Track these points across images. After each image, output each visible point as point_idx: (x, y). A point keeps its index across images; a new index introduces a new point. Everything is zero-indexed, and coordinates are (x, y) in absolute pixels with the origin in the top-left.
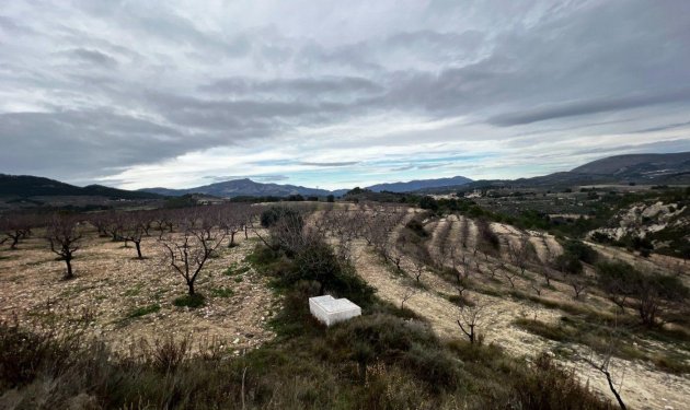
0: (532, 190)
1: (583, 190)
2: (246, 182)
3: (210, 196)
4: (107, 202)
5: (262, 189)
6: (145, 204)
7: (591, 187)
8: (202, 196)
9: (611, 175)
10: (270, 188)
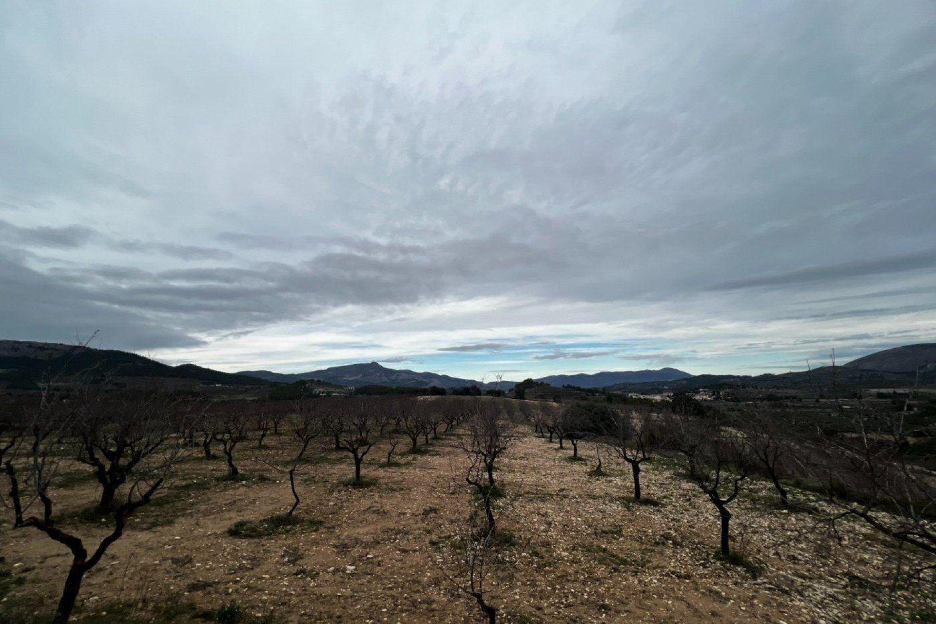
0: (792, 392)
1: (880, 396)
2: (374, 367)
3: (328, 384)
4: (199, 386)
5: (393, 377)
6: (246, 391)
7: (891, 391)
8: (320, 383)
9: (913, 374)
10: (404, 376)
